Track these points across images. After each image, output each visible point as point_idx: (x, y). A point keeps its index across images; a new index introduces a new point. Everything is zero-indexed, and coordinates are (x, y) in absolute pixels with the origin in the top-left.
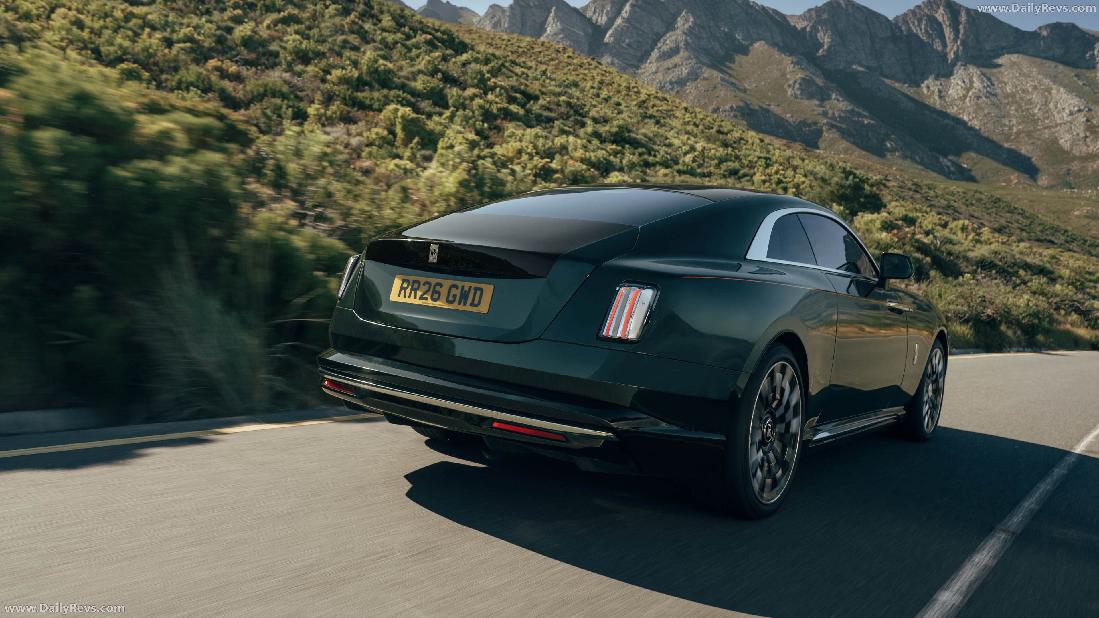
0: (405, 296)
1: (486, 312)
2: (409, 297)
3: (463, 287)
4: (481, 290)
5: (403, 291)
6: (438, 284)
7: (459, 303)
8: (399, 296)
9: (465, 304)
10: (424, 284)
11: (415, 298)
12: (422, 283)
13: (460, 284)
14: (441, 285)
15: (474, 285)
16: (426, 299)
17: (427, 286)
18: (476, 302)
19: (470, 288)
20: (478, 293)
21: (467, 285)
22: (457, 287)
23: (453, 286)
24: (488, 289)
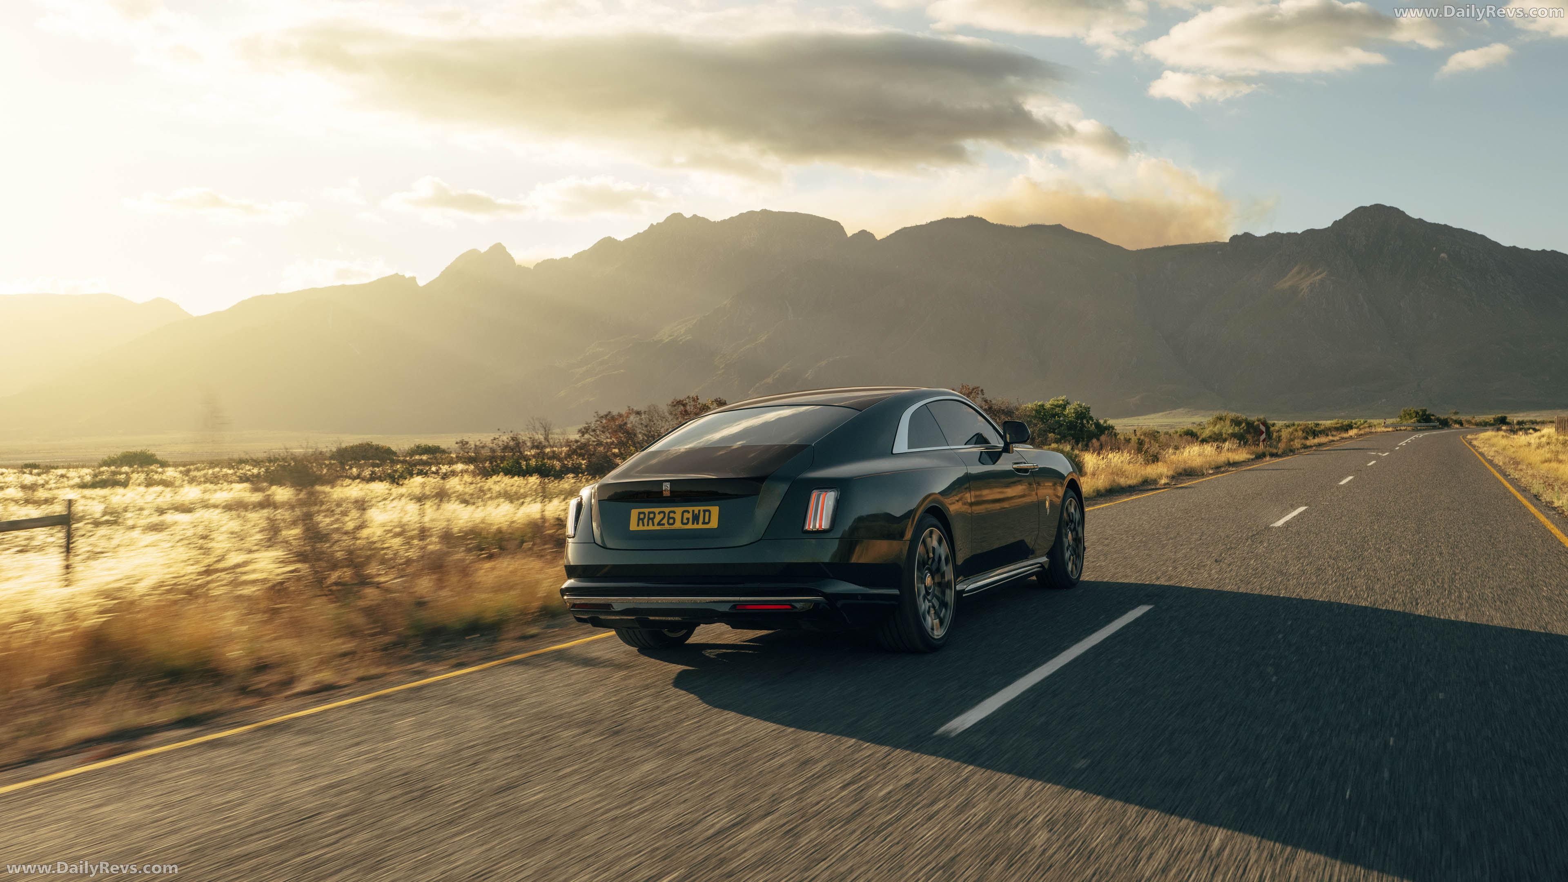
0: (643, 525)
1: (716, 526)
2: (648, 525)
3: (693, 511)
4: (709, 511)
5: (641, 521)
6: (670, 512)
7: (693, 523)
8: (638, 525)
9: (698, 524)
10: (659, 513)
11: (653, 525)
12: (657, 513)
13: (690, 509)
14: (674, 512)
15: (702, 508)
16: (664, 524)
17: (662, 515)
18: (707, 520)
19: (699, 511)
20: (707, 514)
21: (696, 509)
22: (688, 512)
23: (684, 511)
24: (715, 510)
